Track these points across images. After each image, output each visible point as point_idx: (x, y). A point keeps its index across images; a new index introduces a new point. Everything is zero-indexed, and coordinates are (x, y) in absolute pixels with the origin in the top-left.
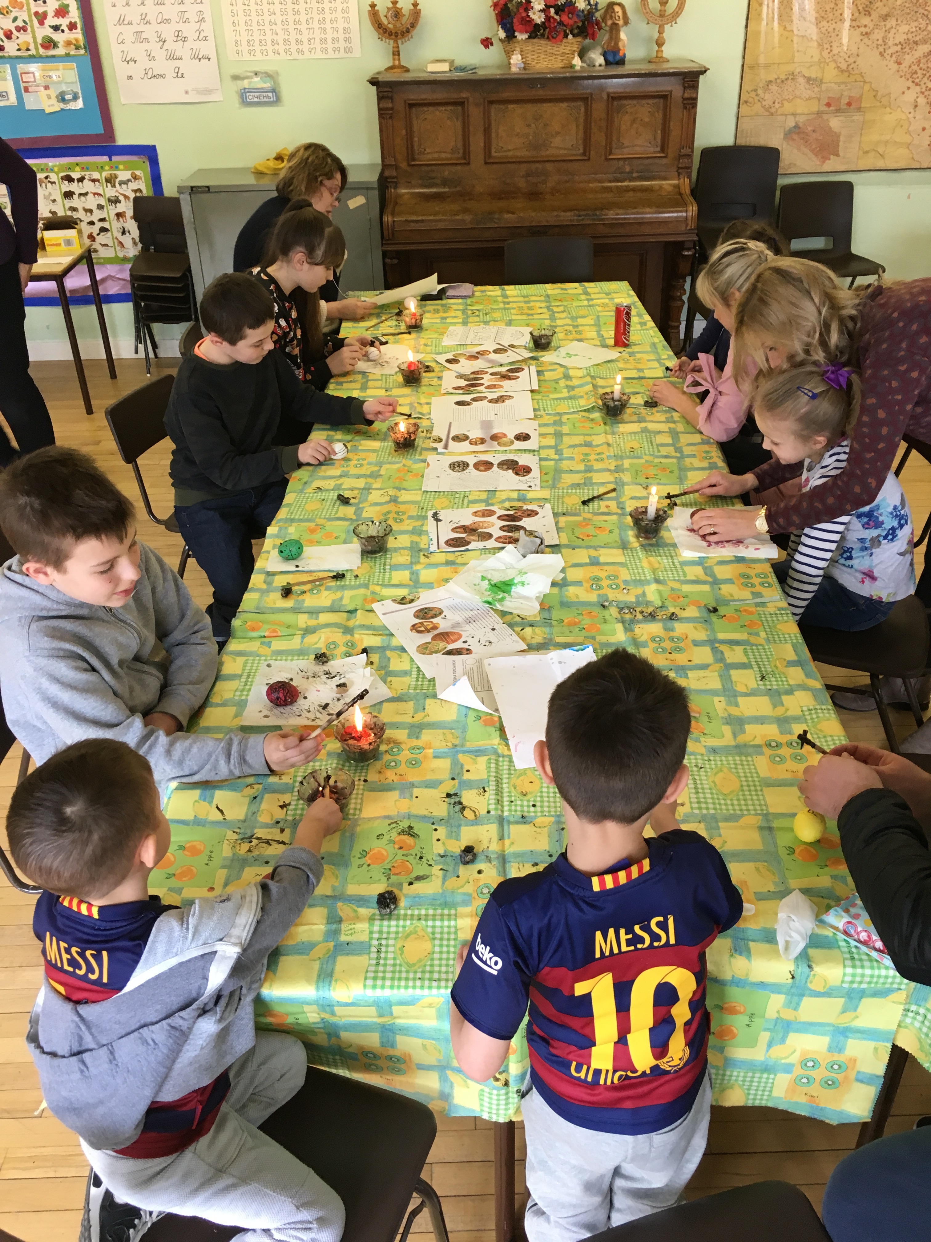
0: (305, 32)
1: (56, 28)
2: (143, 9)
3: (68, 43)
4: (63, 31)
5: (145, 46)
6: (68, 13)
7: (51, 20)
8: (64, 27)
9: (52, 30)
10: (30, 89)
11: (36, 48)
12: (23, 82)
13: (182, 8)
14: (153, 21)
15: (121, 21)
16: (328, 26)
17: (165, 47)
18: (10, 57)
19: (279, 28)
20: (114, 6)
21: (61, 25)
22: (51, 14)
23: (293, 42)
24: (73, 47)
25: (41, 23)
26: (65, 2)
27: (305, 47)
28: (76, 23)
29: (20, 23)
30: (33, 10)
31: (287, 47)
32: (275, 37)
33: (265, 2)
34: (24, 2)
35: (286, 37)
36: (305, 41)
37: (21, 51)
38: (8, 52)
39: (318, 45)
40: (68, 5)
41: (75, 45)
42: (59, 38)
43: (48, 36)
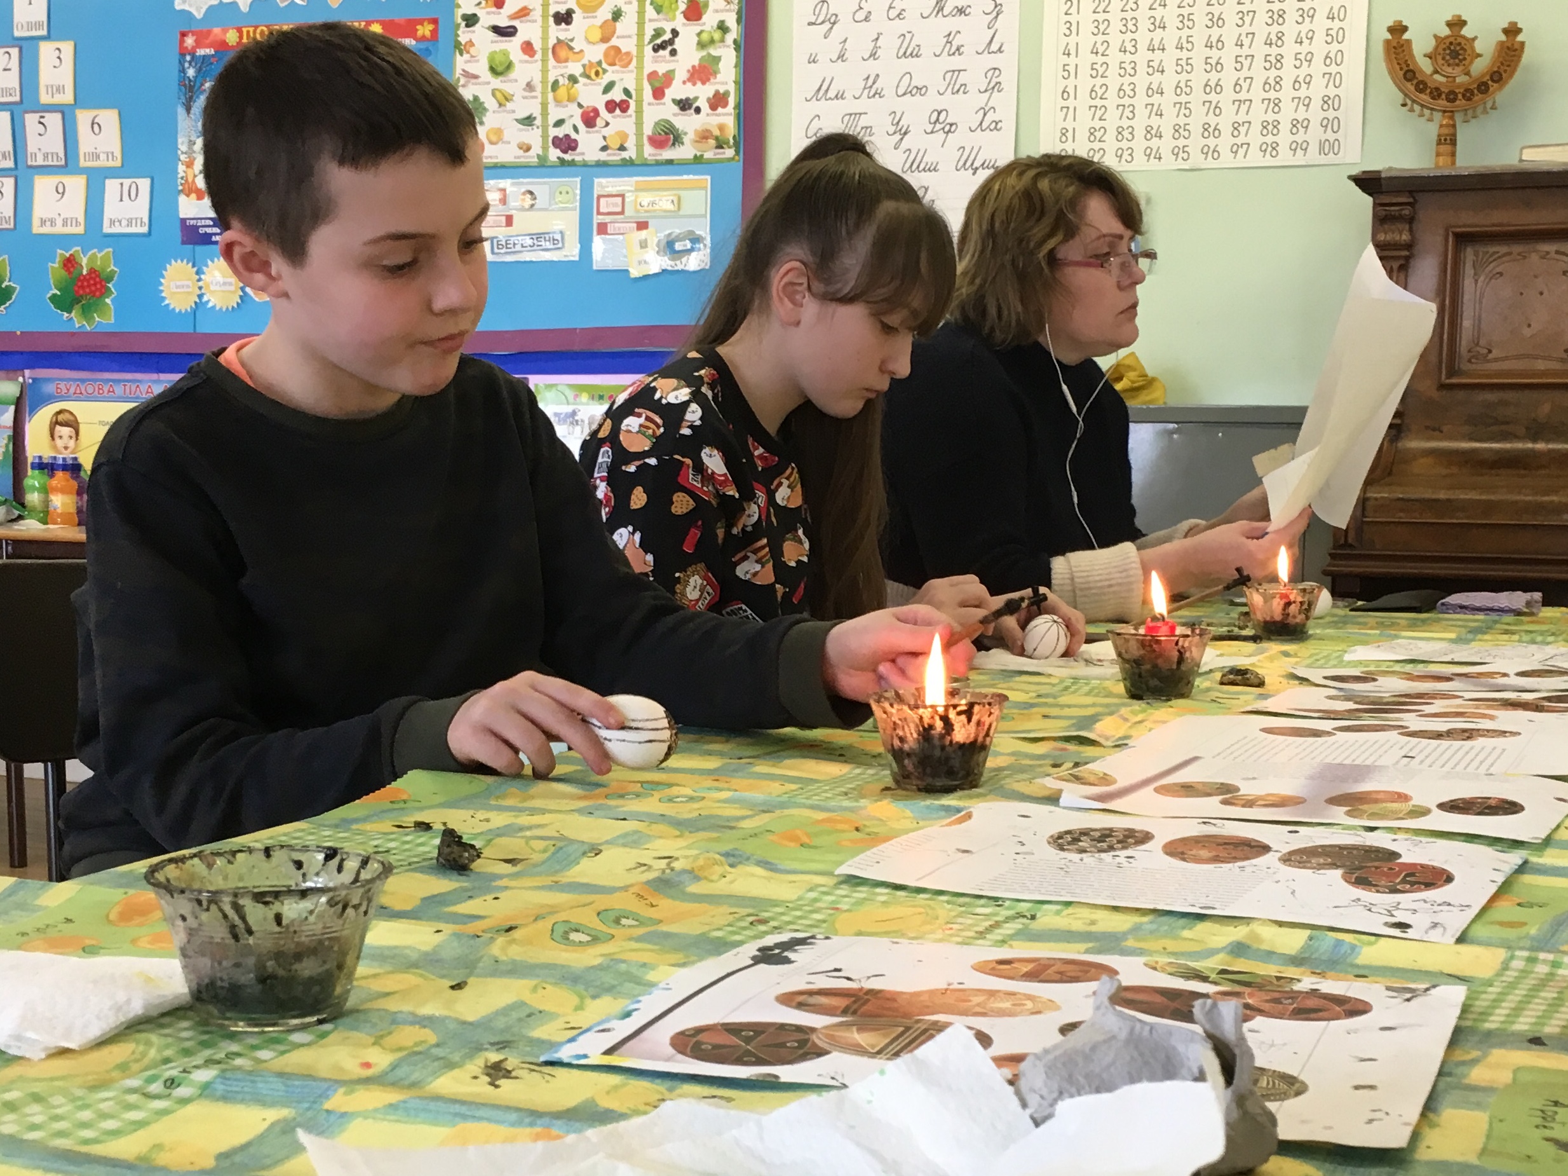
0: (1229, 109)
1: (684, 105)
2: (872, 67)
3: (704, 136)
4: (698, 110)
6: (715, 73)
7: (677, 90)
8: (702, 103)
9: (676, 109)
10: (610, 229)
11: (639, 147)
12: (599, 213)
13: (956, 62)
14: (889, 92)
15: (821, 91)
16: (1286, 94)
17: (905, 144)
18: (585, 165)
19: (1167, 101)
20: (814, 61)
21: (696, 98)
22: (681, 75)
23: (1196, 128)
24: (712, 142)
25: (658, 93)
26: (714, 52)
27: (1224, 143)
28: (727, 93)
29: (617, 95)
30: (648, 68)
31: (1181, 142)
32: (1155, 121)
33: (1142, 46)
34: (634, 53)
35: (1182, 120)
36: (1225, 128)
37: (609, 151)
38: (583, 154)
39: (1255, 137)
40: (718, 59)
41: (717, 139)
42: (688, 124)
43: (667, 121)
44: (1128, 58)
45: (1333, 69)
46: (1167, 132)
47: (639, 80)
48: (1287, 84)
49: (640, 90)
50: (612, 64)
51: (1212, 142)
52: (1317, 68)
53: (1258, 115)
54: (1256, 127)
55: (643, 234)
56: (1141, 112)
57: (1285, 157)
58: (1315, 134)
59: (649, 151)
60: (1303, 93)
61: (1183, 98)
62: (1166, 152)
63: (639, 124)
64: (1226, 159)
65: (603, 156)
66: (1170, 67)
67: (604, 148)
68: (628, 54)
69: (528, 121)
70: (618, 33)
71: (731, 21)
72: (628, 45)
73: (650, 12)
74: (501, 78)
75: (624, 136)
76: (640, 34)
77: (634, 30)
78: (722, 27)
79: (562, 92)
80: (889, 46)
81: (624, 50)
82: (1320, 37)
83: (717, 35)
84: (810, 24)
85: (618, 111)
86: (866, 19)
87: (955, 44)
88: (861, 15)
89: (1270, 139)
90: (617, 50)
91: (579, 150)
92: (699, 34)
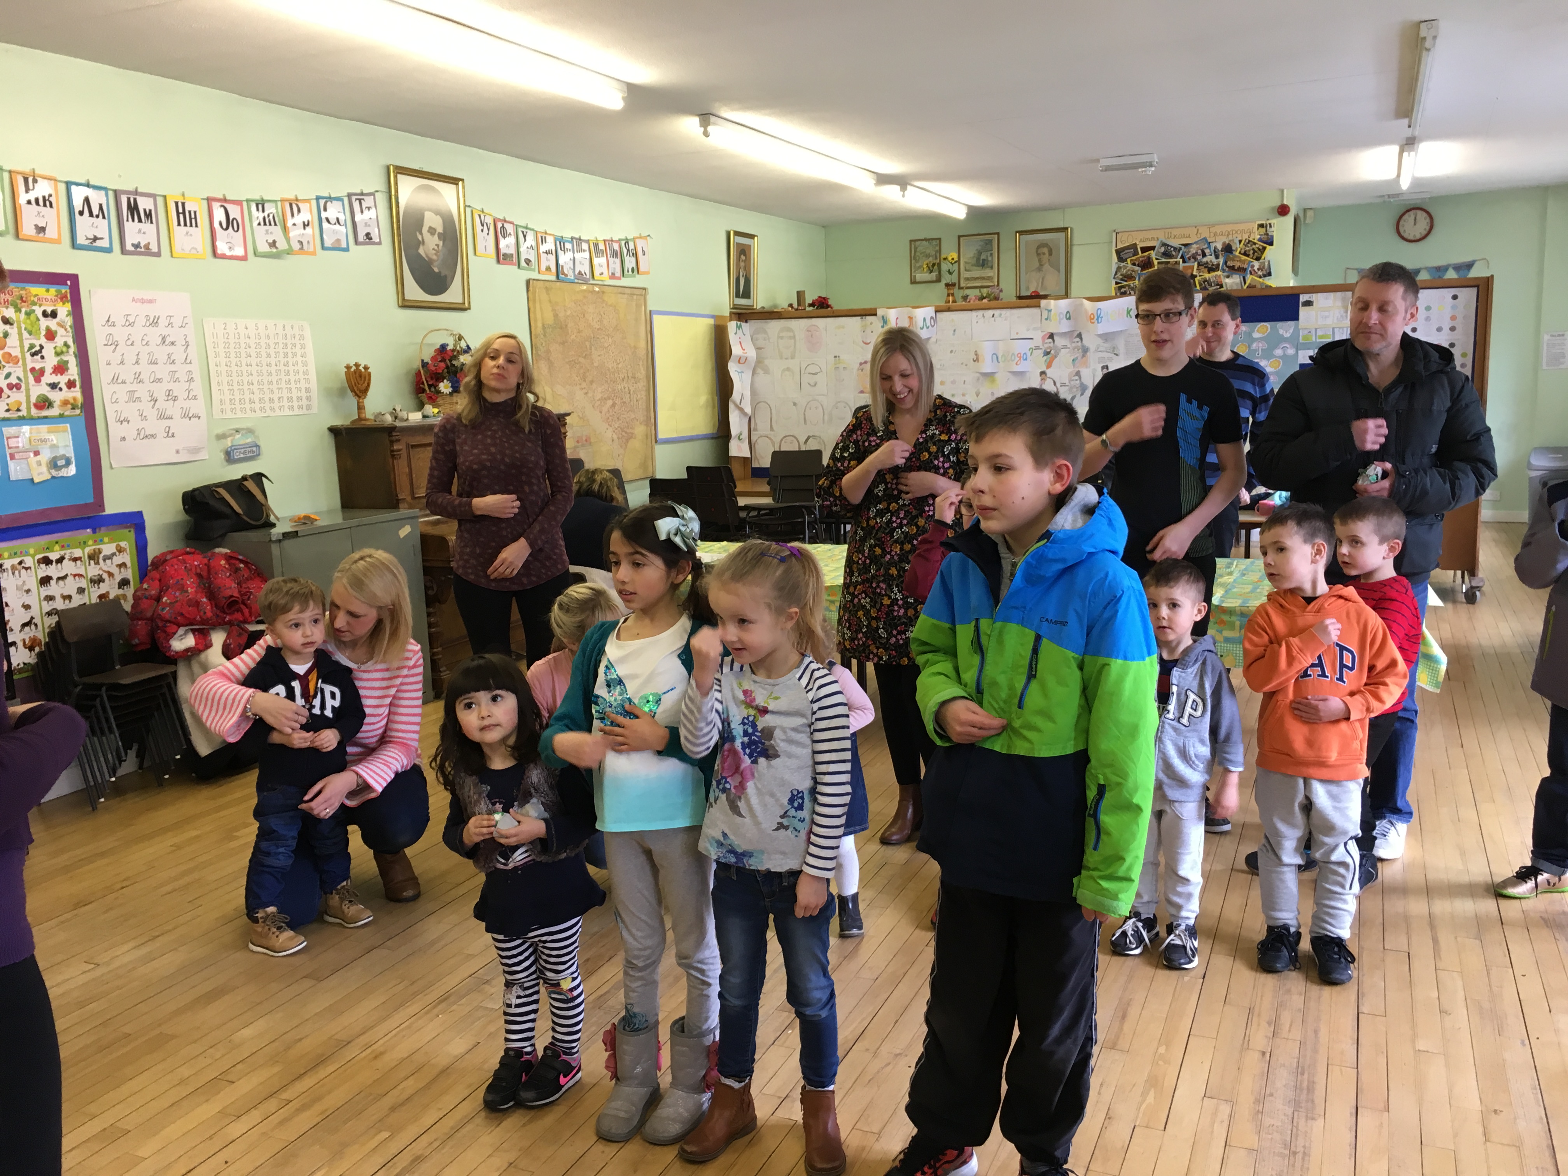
0: (276, 391)
1: (53, 386)
2: (137, 368)
3: (65, 403)
4: (61, 389)
5: (137, 405)
6: (67, 369)
7: (49, 378)
8: (62, 385)
9: (48, 388)
10: (17, 456)
12: (9, 448)
13: (173, 368)
14: (146, 380)
15: (115, 380)
16: (293, 386)
17: (156, 406)
19: (255, 388)
20: (109, 364)
21: (59, 383)
22: (49, 370)
23: (267, 400)
24: (70, 406)
25: (38, 380)
26: (65, 358)
27: (276, 405)
28: (74, 381)
30: (30, 366)
31: (262, 405)
32: (252, 396)
33: (244, 364)
34: (20, 356)
35: (262, 396)
36: (276, 400)
37: (11, 412)
39: (285, 403)
40: (67, 362)
41: (72, 404)
42: (56, 397)
43: (44, 395)
44: (239, 368)
45: (306, 377)
46: (257, 401)
47: (25, 371)
48: (292, 381)
49: (26, 378)
50: (8, 362)
51: (272, 405)
52: (301, 376)
53: (285, 394)
54: (285, 399)
55: (38, 458)
56: (247, 392)
57: (296, 412)
58: (304, 402)
59: (34, 412)
60: (298, 386)
61: (261, 387)
62: (257, 409)
63: (28, 397)
64: (278, 413)
65: (7, 415)
66: (254, 373)
67: (8, 410)
68: (16, 357)
70: (8, 345)
71: (70, 342)
72: (16, 352)
73: (25, 335)
75: (20, 404)
76: (22, 346)
77: (18, 343)
78: (66, 344)
80: (144, 359)
81: (13, 354)
82: (300, 364)
83: (65, 349)
84: (105, 345)
85: (15, 389)
86: (132, 345)
87: (172, 358)
88: (129, 343)
89: (290, 404)
90: (10, 355)
92: (55, 348)
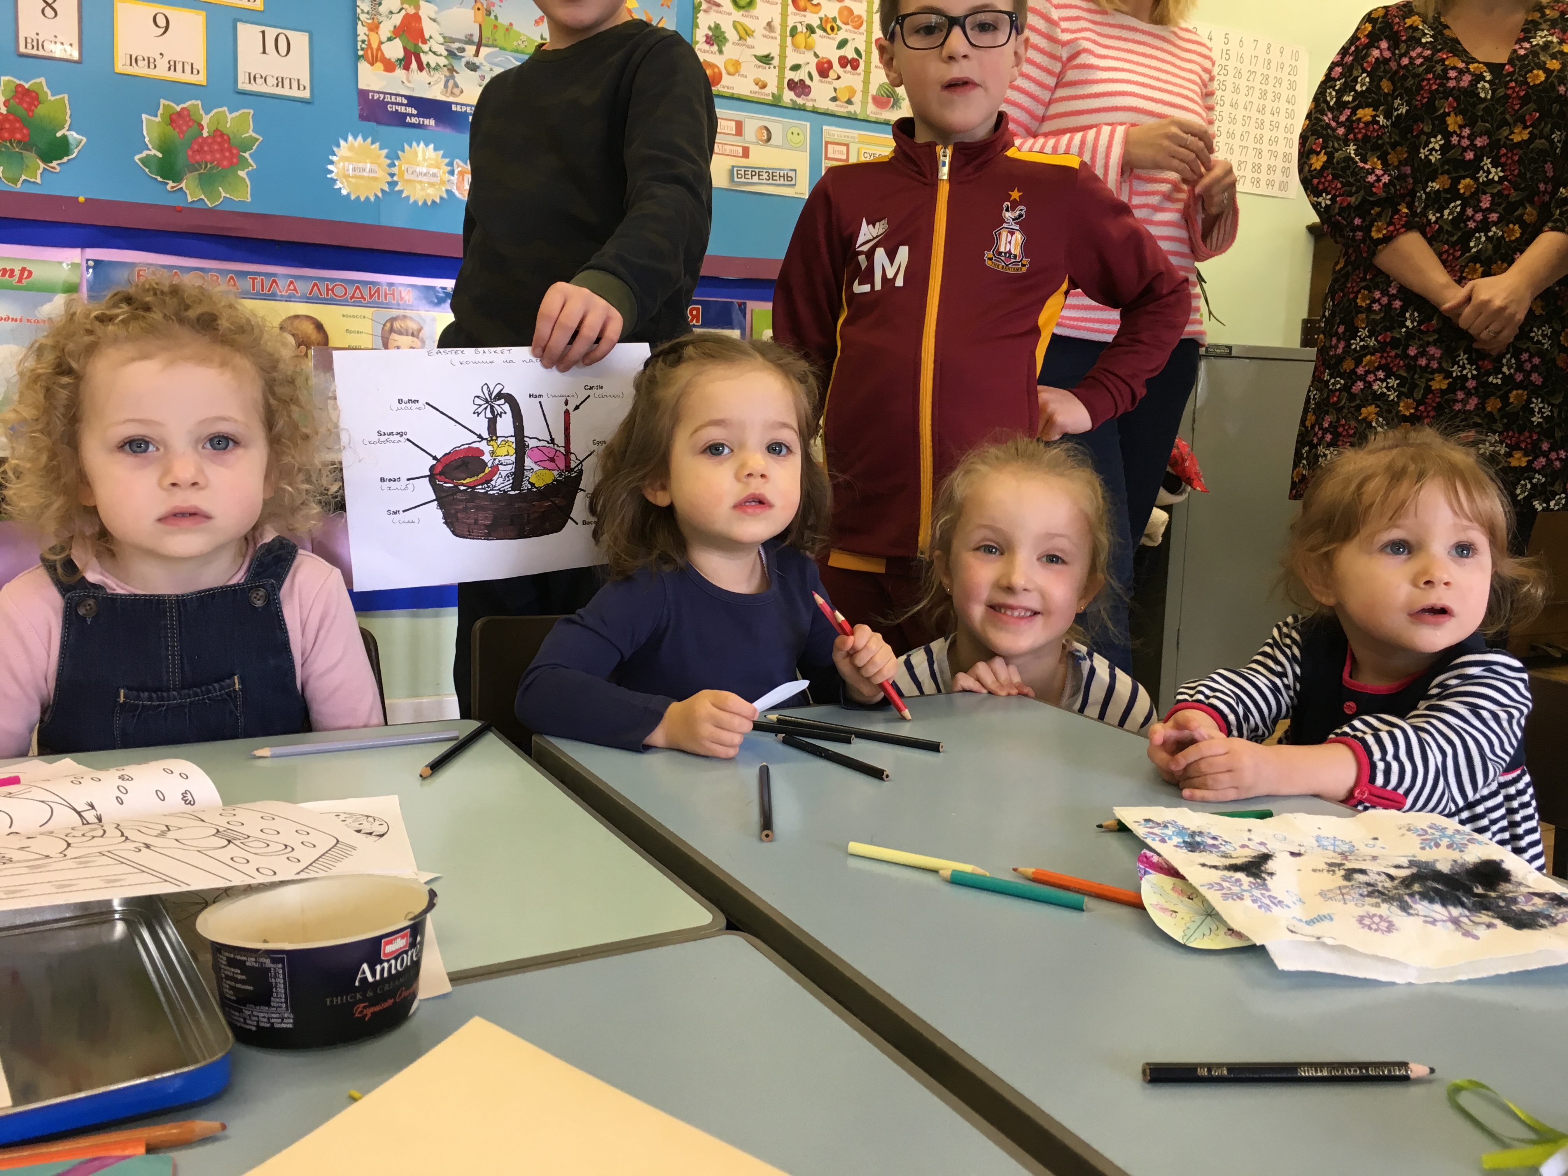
0: (1237, 150)
11: (864, 103)
12: (827, 158)
16: (1265, 147)
18: (815, 112)
29: (850, 53)
34: (865, 17)
37: (837, 103)
38: (815, 101)
45: (1288, 135)
47: (868, 43)
48: (1266, 139)
50: (847, 24)
52: (1281, 133)
53: (1251, 158)
54: (1250, 166)
57: (1262, 189)
58: (1278, 176)
59: (871, 109)
60: (1273, 148)
63: (866, 82)
65: (832, 107)
67: (834, 99)
68: (859, 17)
69: (766, 60)
72: (859, 9)
74: (741, 12)
75: (853, 92)
79: (800, 38)
81: (856, 13)
82: (1283, 113)
85: (849, 67)
89: (1256, 175)
91: (811, 96)
